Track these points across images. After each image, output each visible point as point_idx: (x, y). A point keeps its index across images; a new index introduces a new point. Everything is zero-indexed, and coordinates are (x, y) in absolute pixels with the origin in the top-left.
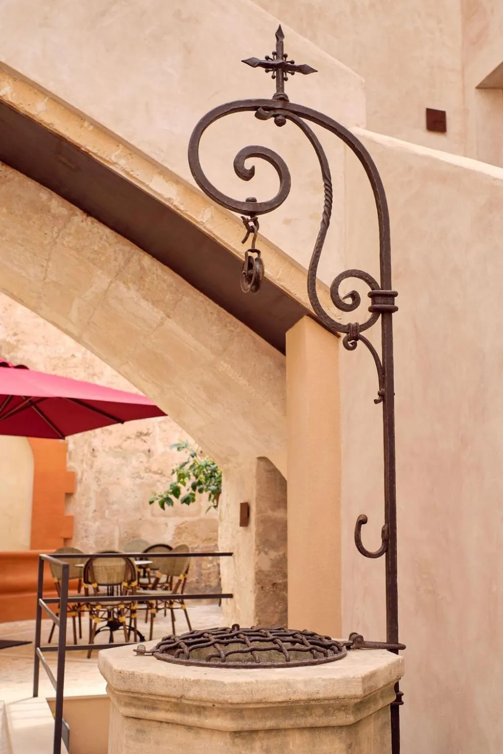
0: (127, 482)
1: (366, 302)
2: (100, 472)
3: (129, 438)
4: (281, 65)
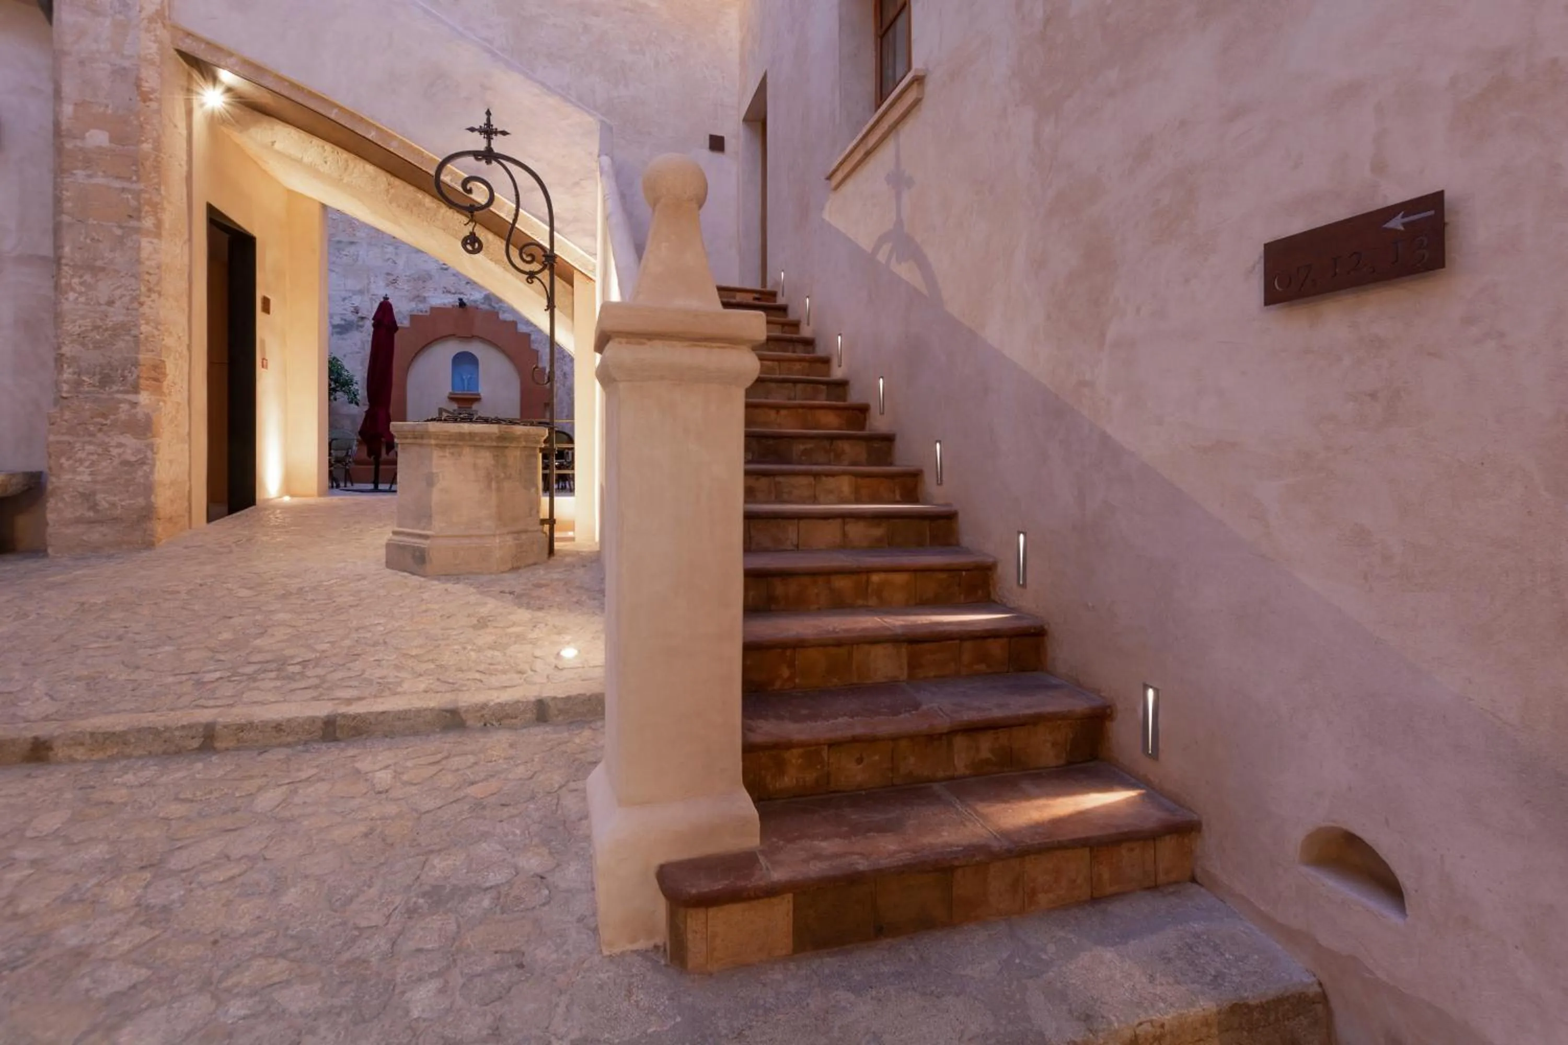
4: (488, 131)
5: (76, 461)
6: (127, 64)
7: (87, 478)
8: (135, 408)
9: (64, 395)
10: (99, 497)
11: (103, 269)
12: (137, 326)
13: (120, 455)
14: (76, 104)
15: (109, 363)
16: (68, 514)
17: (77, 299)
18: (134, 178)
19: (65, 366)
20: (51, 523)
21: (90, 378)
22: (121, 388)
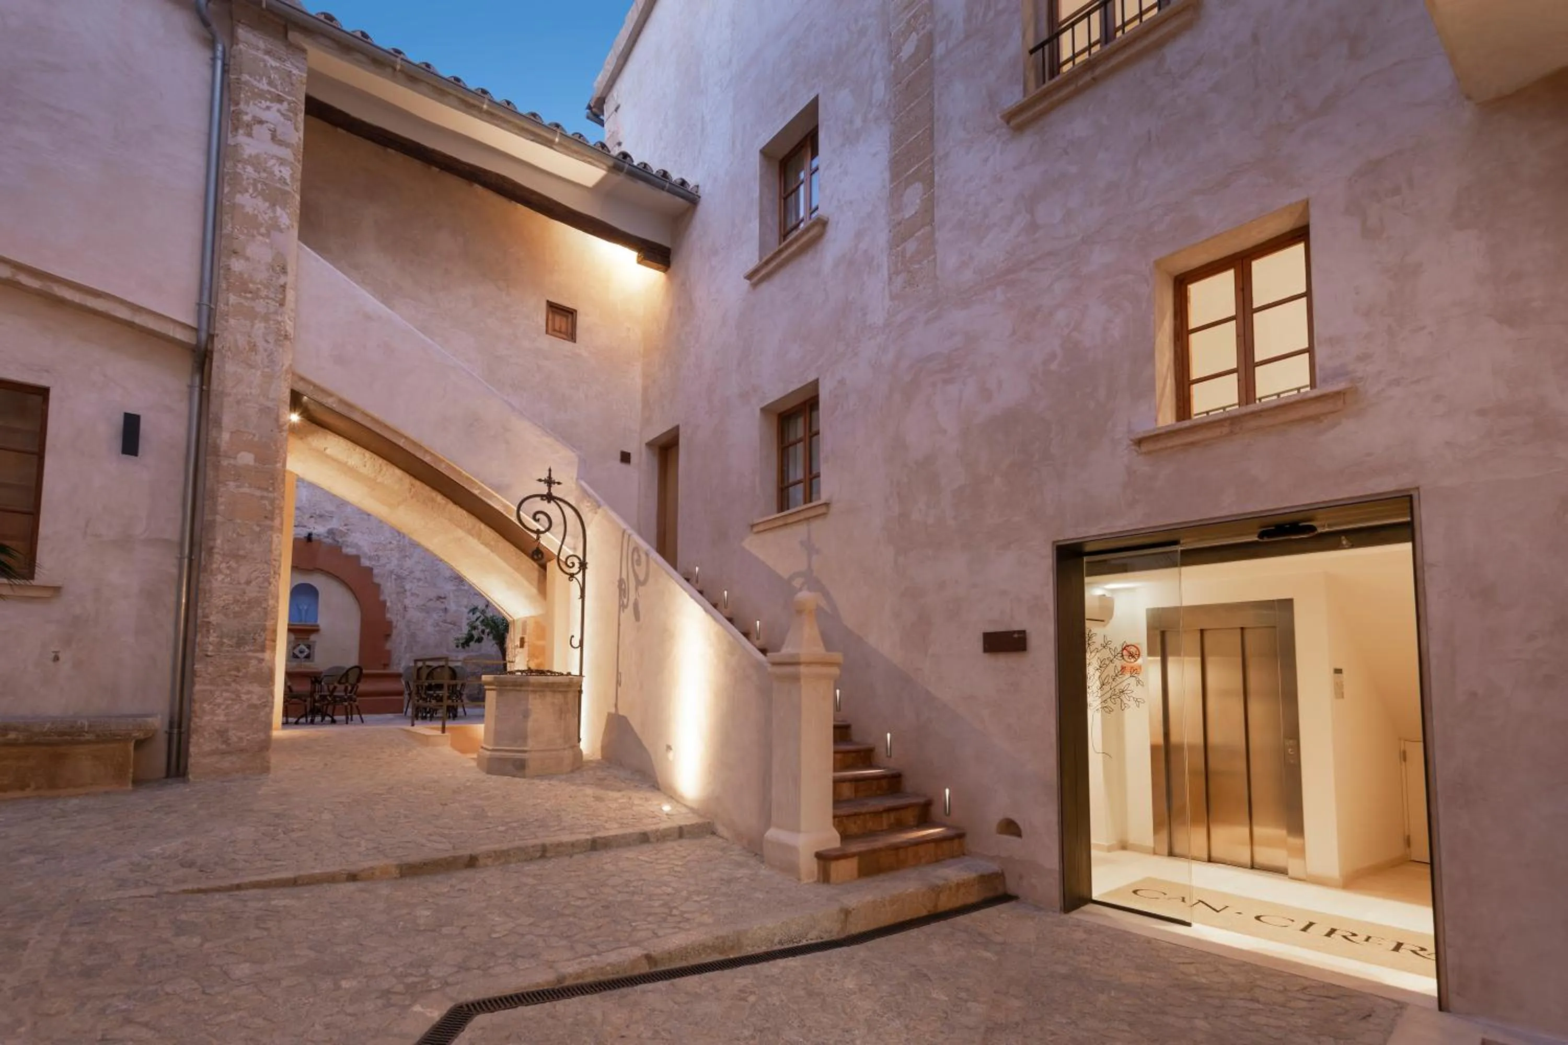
0: (430, 629)
1: (577, 565)
2: (409, 621)
3: (431, 600)
4: (550, 482)
5: (215, 705)
6: (270, 404)
7: (222, 718)
8: (261, 663)
9: (209, 654)
10: (231, 733)
11: (244, 557)
12: (266, 600)
13: (248, 700)
14: (232, 433)
15: (244, 629)
16: (207, 748)
17: (223, 579)
18: (271, 489)
19: (211, 631)
20: (193, 754)
21: (229, 640)
22: (252, 648)
